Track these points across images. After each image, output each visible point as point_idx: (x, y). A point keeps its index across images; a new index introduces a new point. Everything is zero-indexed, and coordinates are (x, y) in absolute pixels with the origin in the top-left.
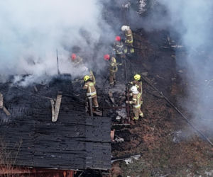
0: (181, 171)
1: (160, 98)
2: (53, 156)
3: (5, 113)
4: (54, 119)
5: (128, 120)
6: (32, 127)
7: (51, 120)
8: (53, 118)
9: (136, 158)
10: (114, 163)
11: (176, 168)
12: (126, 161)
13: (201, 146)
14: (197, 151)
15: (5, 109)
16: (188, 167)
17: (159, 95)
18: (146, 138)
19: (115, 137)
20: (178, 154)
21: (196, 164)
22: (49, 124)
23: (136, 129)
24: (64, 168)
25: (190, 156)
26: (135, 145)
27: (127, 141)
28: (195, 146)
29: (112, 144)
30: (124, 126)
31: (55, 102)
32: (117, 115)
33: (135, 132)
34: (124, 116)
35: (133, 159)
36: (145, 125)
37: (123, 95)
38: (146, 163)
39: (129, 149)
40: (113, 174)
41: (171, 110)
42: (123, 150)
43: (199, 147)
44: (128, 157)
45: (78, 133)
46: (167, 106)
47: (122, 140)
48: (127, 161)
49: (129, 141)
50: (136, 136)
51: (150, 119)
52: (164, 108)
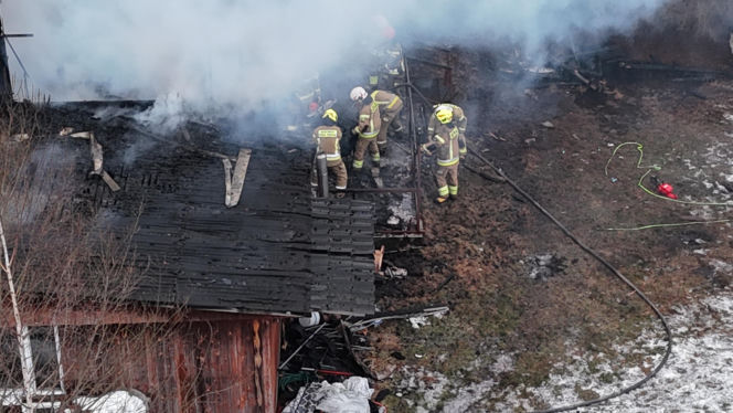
0: (552, 344)
1: (498, 182)
2: (227, 281)
3: (106, 185)
4: (232, 199)
5: (417, 227)
6: (174, 217)
7: (224, 204)
8: (228, 197)
9: (438, 315)
10: (382, 325)
11: (539, 338)
12: (412, 320)
13: (600, 289)
14: (591, 298)
15: (106, 177)
16: (569, 334)
17: (494, 176)
18: (461, 268)
19: (384, 266)
20: (542, 305)
21: (588, 329)
22: (218, 212)
23: (437, 247)
24: (256, 309)
25: (573, 310)
26: (435, 285)
27: (415, 274)
28: (585, 287)
29: (378, 283)
30: (407, 239)
31: (234, 164)
32: (392, 214)
33: (435, 254)
34: (407, 216)
35: (431, 318)
36: (459, 240)
37: (405, 173)
38: (464, 325)
39: (421, 294)
40: (378, 350)
41: (524, 209)
42: (406, 295)
43: (595, 289)
44: (417, 311)
45: (291, 234)
46: (515, 199)
47: (403, 272)
48: (415, 321)
49: (422, 275)
50: (437, 264)
51: (474, 226)
52: (507, 203)
